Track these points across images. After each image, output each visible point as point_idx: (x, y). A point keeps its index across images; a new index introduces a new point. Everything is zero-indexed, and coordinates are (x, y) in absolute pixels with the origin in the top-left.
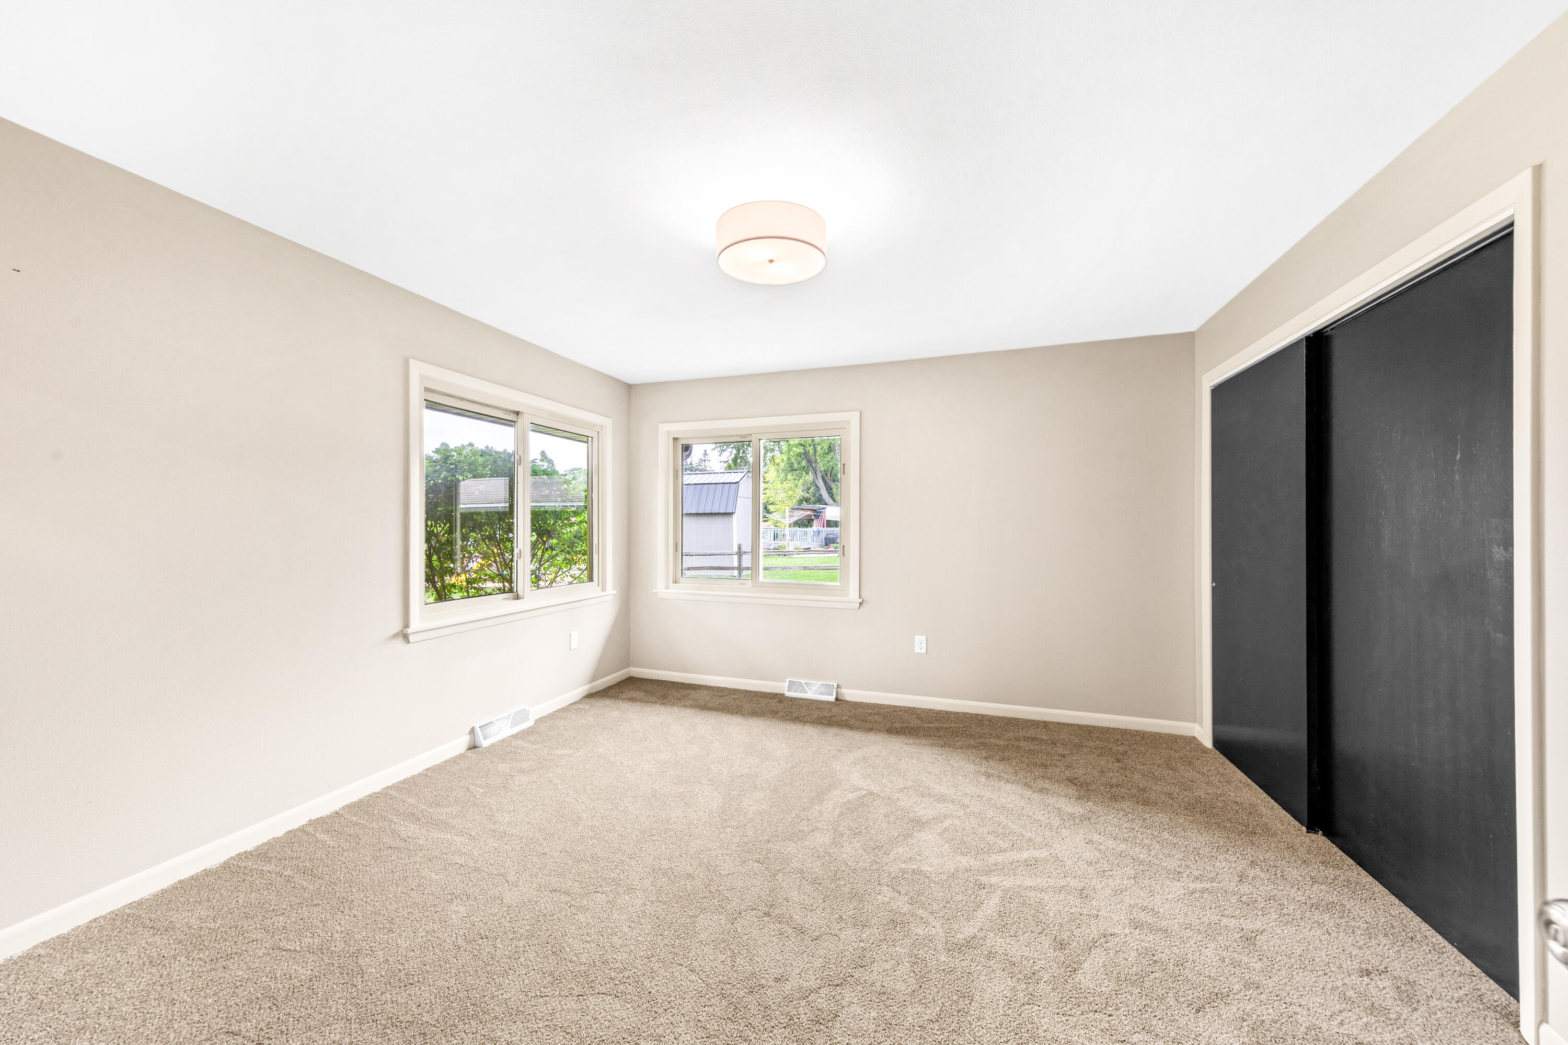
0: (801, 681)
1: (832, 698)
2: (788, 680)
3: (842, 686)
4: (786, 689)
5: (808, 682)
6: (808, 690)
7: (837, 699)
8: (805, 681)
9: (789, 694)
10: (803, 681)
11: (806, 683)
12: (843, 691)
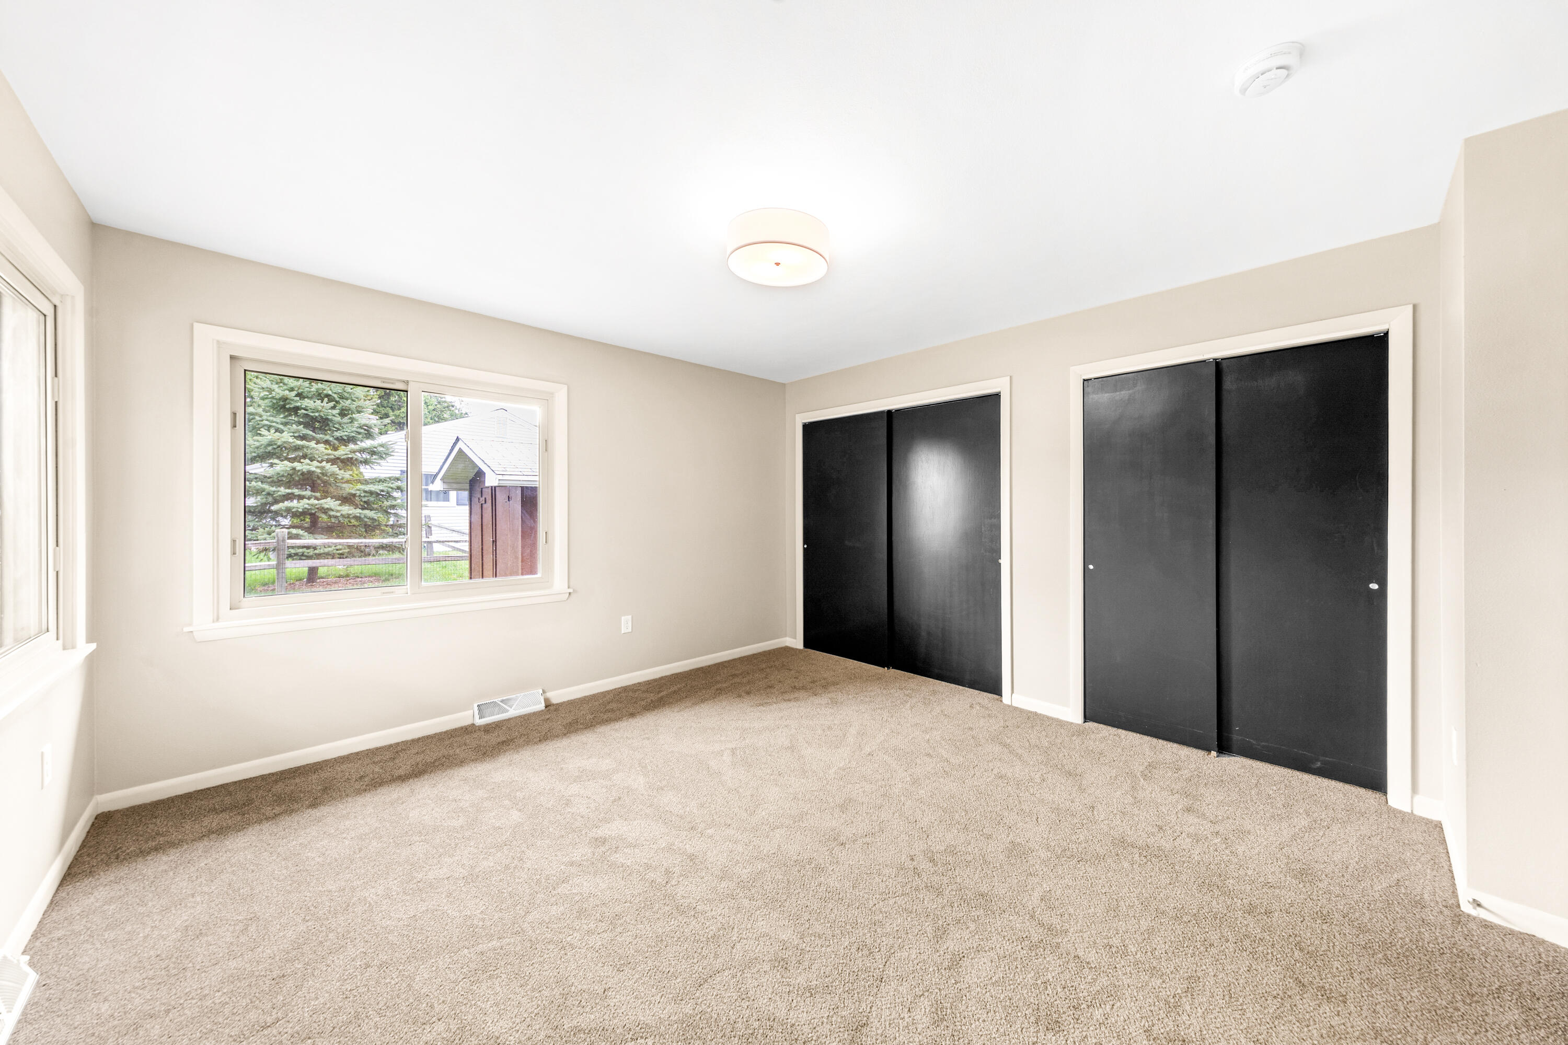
0: (496, 700)
1: (542, 706)
2: (475, 705)
3: (546, 691)
4: (477, 716)
5: (504, 698)
6: (508, 708)
7: (546, 707)
8: (500, 699)
9: (479, 722)
10: (498, 700)
11: (502, 701)
12: (549, 695)
